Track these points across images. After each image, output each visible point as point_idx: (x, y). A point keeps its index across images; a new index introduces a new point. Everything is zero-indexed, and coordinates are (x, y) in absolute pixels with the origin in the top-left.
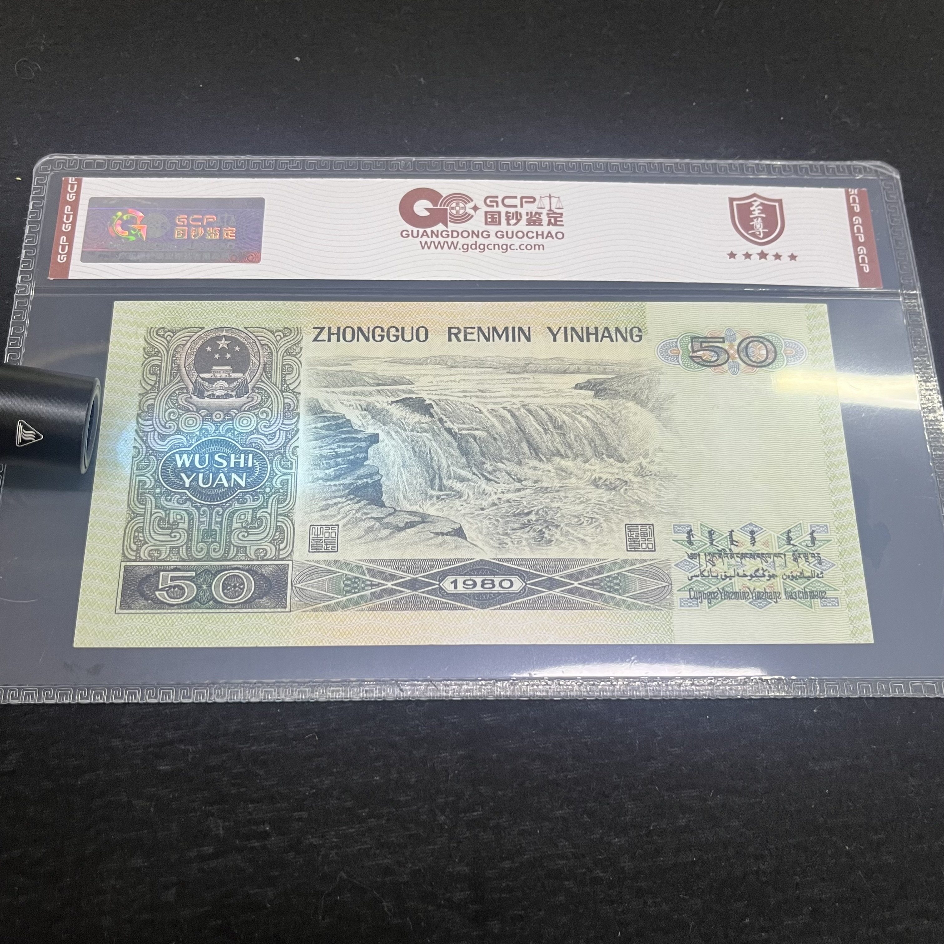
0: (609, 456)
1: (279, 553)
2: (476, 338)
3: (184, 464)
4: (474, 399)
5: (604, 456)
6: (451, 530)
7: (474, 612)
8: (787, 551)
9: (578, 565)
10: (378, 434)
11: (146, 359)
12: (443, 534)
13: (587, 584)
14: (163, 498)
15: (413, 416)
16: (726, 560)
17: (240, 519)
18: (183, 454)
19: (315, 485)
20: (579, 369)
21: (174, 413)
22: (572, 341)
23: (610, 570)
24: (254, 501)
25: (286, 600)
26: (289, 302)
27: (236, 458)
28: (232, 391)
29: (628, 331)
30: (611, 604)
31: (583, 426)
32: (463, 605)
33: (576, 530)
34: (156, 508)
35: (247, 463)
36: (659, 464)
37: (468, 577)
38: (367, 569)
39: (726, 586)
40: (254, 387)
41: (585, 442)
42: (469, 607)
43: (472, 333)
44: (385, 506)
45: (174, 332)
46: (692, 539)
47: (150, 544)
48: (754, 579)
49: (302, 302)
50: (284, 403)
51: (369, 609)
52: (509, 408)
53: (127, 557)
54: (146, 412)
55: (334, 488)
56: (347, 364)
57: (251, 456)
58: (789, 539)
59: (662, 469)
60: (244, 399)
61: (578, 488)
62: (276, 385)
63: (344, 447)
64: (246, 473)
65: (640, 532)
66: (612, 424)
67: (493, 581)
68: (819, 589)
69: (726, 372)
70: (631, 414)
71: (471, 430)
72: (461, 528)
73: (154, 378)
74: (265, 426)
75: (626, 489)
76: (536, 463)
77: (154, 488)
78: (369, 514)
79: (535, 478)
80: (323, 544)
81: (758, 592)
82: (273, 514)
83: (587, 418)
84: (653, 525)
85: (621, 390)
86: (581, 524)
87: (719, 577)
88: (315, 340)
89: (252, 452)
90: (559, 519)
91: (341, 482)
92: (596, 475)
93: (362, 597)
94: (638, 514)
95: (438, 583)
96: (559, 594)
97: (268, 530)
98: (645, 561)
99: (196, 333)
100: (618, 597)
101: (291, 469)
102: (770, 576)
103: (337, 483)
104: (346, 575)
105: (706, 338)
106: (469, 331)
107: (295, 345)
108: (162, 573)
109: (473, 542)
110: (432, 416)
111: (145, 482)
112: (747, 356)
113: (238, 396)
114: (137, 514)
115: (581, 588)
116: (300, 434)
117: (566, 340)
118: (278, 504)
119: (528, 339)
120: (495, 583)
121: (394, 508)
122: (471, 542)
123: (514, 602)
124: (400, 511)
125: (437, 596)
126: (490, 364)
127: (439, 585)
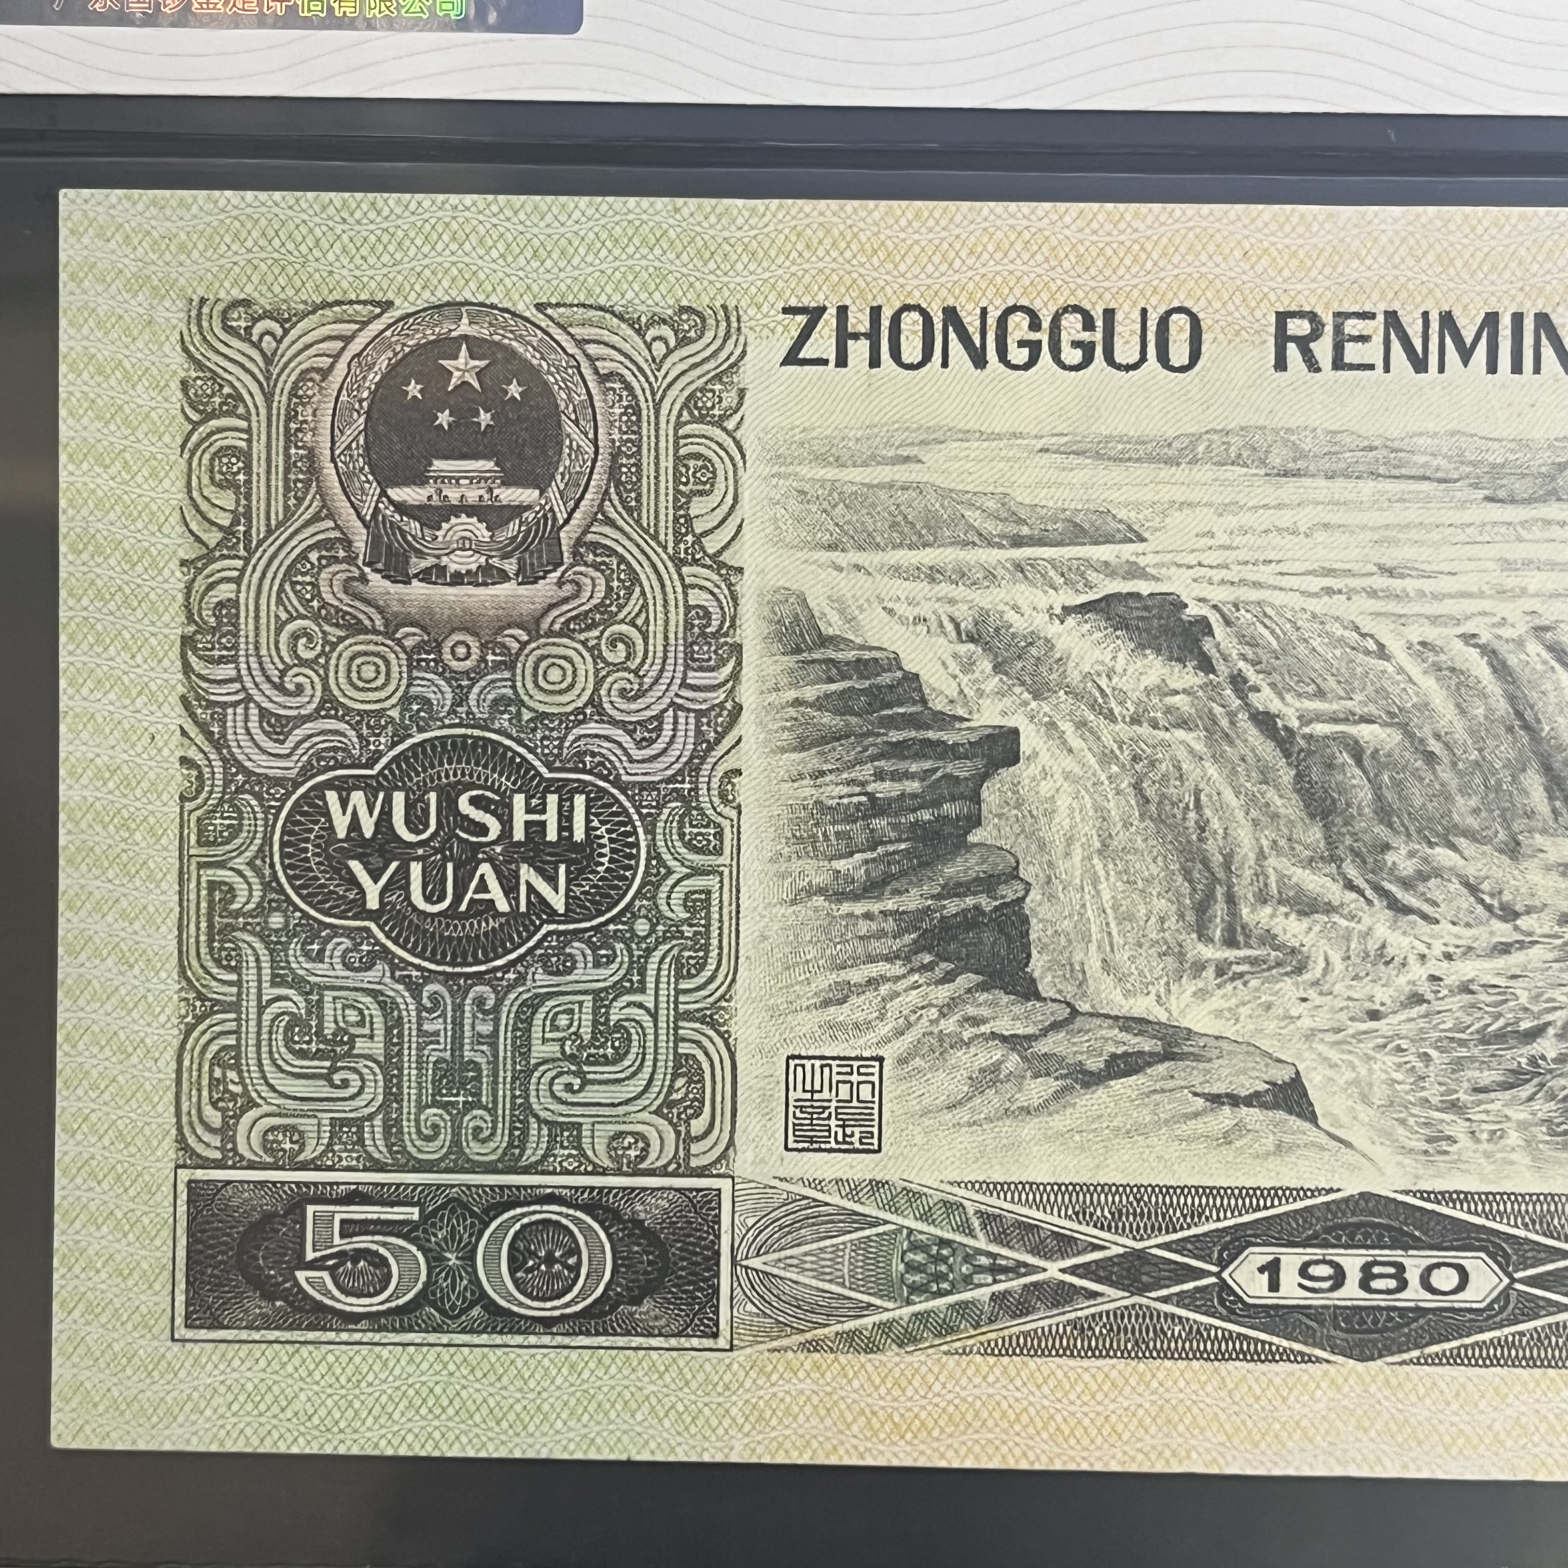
1: (687, 1150)
2: (1380, 364)
3: (355, 825)
6: (1262, 1087)
7: (1331, 1370)
10: (1015, 732)
11: (196, 425)
12: (1234, 1100)
14: (295, 947)
17: (555, 1028)
18: (350, 790)
19: (803, 911)
21: (310, 639)
24: (597, 965)
25: (716, 1312)
26: (693, 202)
27: (529, 811)
28: (505, 556)
32: (1297, 1346)
34: (273, 984)
35: (570, 829)
37: (1317, 1253)
38: (978, 1212)
40: (579, 542)
42: (1319, 1353)
43: (1363, 339)
44: (1038, 997)
45: (287, 321)
47: (266, 1109)
49: (740, 202)
50: (688, 608)
51: (988, 1351)
53: (193, 1153)
54: (213, 630)
55: (864, 927)
56: (907, 459)
57: (580, 801)
60: (545, 589)
62: (655, 537)
63: (896, 776)
64: (569, 862)
67: (1401, 1268)
72: (1296, 1082)
73: (227, 499)
74: (623, 693)
77: (262, 910)
78: (984, 1021)
80: (833, 1122)
82: (663, 1012)
88: (791, 358)
89: (582, 788)
91: (890, 905)
93: (962, 1308)
95: (1214, 1269)
97: (647, 1070)
99: (364, 324)
101: (719, 852)
103: (875, 907)
104: (911, 1231)
106: (1352, 327)
107: (718, 377)
108: (310, 1209)
110: (1206, 665)
111: (232, 889)
113: (528, 577)
114: (217, 1002)
116: (746, 726)
118: (679, 977)
120: (1407, 1275)
121: (1068, 1004)
122: (1331, 1130)
123: (1467, 1341)
124: (1092, 1015)
125: (1212, 1315)
126: (1425, 465)
127: (1218, 1275)
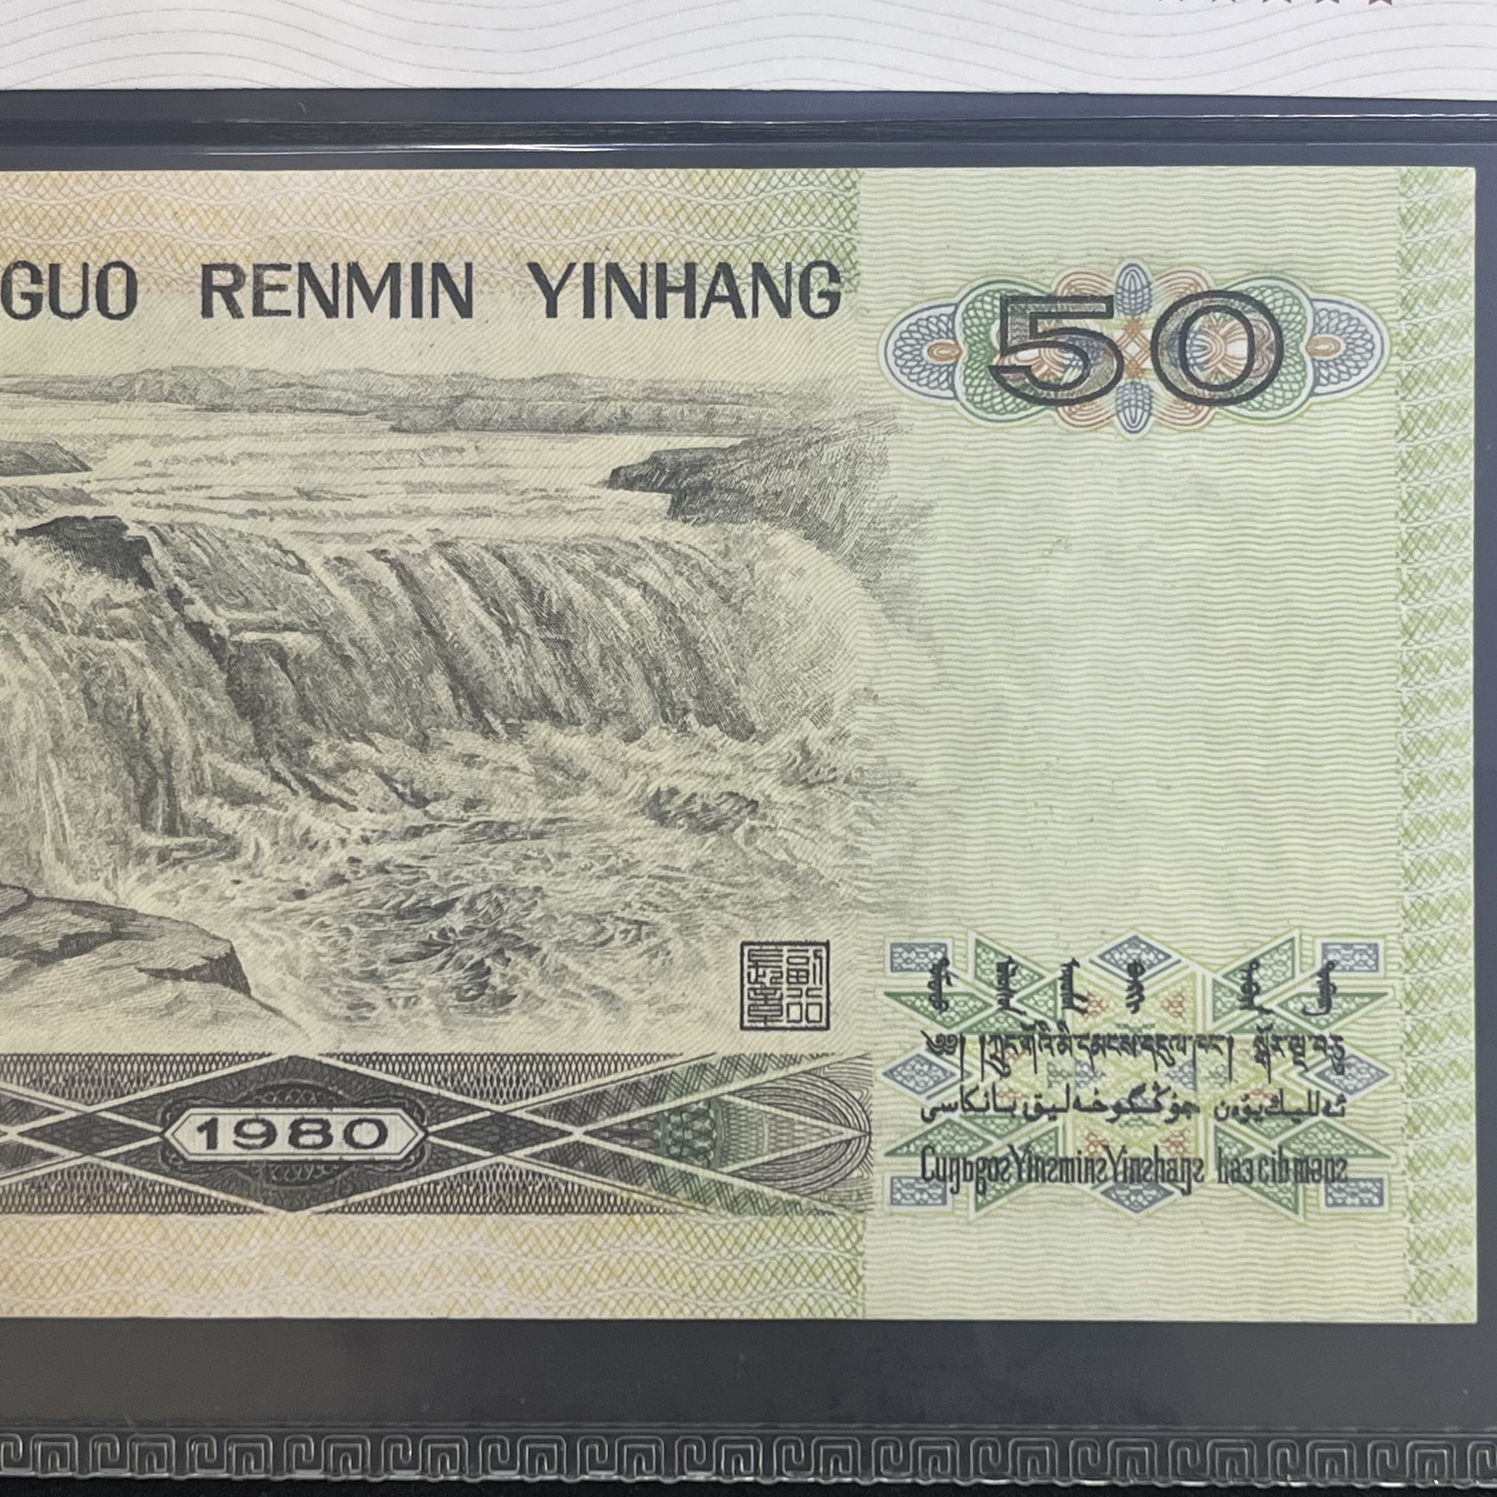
0: (706, 719)
2: (295, 310)
4: (284, 524)
5: (691, 718)
6: (200, 962)
7: (265, 1220)
8: (1240, 1029)
9: (590, 1075)
12: (175, 975)
13: (611, 1134)
15: (86, 580)
16: (1044, 1056)
20: (625, 414)
22: (609, 315)
23: (686, 1089)
29: (796, 278)
30: (682, 1194)
31: (627, 615)
32: (233, 1199)
33: (587, 964)
36: (863, 743)
37: (250, 1112)
39: (1038, 1139)
41: (632, 668)
42: (252, 1204)
43: (281, 288)
46: (945, 989)
48: (1126, 1117)
52: (394, 552)
58: (1250, 991)
59: (869, 759)
61: (603, 826)
65: (785, 967)
66: (724, 610)
67: (326, 1125)
68: (1325, 1150)
69: (1109, 420)
70: (784, 576)
71: (271, 629)
72: (231, 957)
75: (753, 829)
76: (471, 742)
79: (469, 793)
81: (1133, 1160)
83: (644, 586)
84: (827, 945)
85: (759, 489)
86: (603, 944)
87: (1018, 1112)
90: (538, 928)
92: (661, 782)
94: (782, 908)
95: (158, 1129)
96: (524, 1166)
98: (794, 1060)
100: (704, 1174)
102: (1175, 1109)
105: (1051, 299)
106: (271, 277)
109: (271, 1002)
110: (145, 581)
112: (1185, 366)
115: (591, 1147)
117: (589, 312)
119: (465, 308)
120: (332, 1131)
121: (26, 890)
122: (263, 1000)
123: (388, 1190)
124: (46, 899)
125: (157, 1172)
126: (338, 400)
127: (161, 1135)
